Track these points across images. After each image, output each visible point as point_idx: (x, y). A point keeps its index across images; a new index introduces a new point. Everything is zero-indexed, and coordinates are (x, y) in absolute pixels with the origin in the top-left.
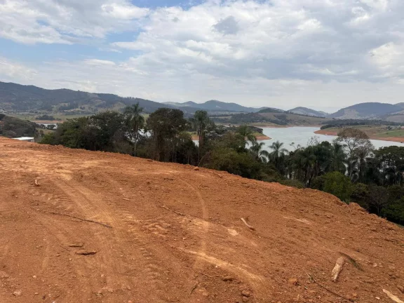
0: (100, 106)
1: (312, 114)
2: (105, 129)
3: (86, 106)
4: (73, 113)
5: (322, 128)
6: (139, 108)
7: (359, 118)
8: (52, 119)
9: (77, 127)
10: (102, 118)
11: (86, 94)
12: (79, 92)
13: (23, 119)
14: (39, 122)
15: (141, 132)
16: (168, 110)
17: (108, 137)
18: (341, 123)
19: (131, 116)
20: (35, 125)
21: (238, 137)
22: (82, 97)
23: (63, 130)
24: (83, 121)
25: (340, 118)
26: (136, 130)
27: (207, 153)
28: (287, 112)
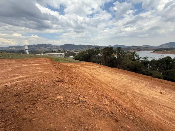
0: (88, 48)
1: (150, 47)
2: (89, 54)
3: (85, 48)
4: (82, 50)
5: (153, 51)
6: (99, 47)
7: (169, 47)
8: (78, 52)
9: (82, 54)
10: (88, 51)
11: (85, 45)
12: (83, 45)
13: (72, 52)
14: (75, 53)
15: (99, 55)
16: (109, 47)
17: (90, 56)
18: (161, 49)
19: (96, 50)
20: (74, 53)
21: (132, 55)
22: (84, 46)
23: (79, 54)
24: (84, 52)
25: (161, 48)
26: (98, 54)
27: (121, 61)
28: (140, 47)
